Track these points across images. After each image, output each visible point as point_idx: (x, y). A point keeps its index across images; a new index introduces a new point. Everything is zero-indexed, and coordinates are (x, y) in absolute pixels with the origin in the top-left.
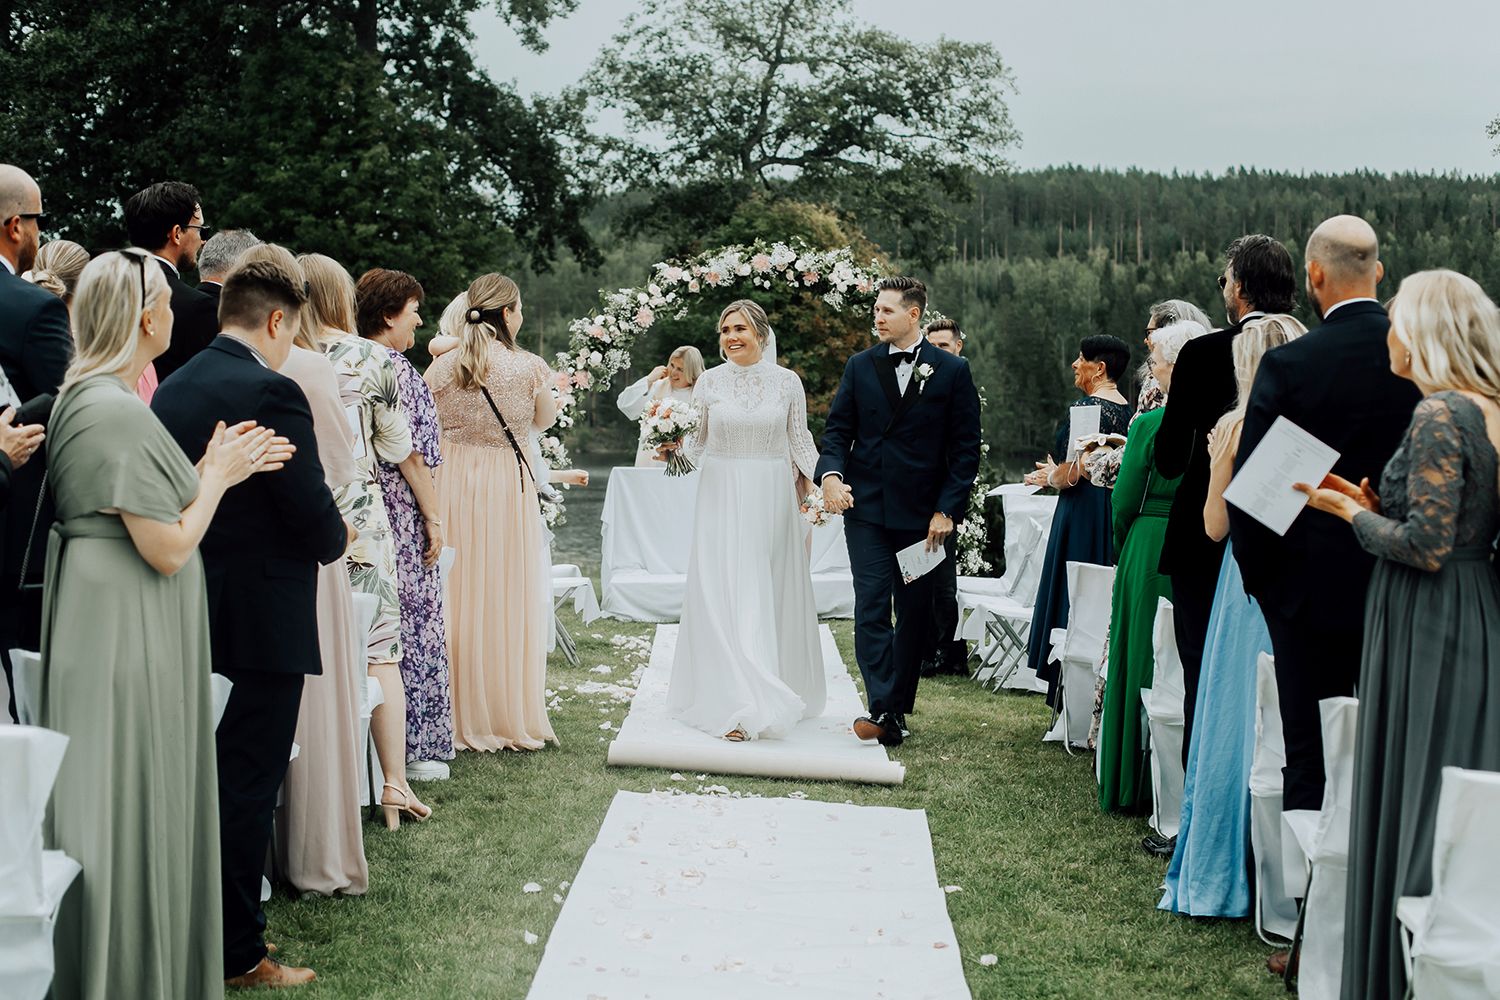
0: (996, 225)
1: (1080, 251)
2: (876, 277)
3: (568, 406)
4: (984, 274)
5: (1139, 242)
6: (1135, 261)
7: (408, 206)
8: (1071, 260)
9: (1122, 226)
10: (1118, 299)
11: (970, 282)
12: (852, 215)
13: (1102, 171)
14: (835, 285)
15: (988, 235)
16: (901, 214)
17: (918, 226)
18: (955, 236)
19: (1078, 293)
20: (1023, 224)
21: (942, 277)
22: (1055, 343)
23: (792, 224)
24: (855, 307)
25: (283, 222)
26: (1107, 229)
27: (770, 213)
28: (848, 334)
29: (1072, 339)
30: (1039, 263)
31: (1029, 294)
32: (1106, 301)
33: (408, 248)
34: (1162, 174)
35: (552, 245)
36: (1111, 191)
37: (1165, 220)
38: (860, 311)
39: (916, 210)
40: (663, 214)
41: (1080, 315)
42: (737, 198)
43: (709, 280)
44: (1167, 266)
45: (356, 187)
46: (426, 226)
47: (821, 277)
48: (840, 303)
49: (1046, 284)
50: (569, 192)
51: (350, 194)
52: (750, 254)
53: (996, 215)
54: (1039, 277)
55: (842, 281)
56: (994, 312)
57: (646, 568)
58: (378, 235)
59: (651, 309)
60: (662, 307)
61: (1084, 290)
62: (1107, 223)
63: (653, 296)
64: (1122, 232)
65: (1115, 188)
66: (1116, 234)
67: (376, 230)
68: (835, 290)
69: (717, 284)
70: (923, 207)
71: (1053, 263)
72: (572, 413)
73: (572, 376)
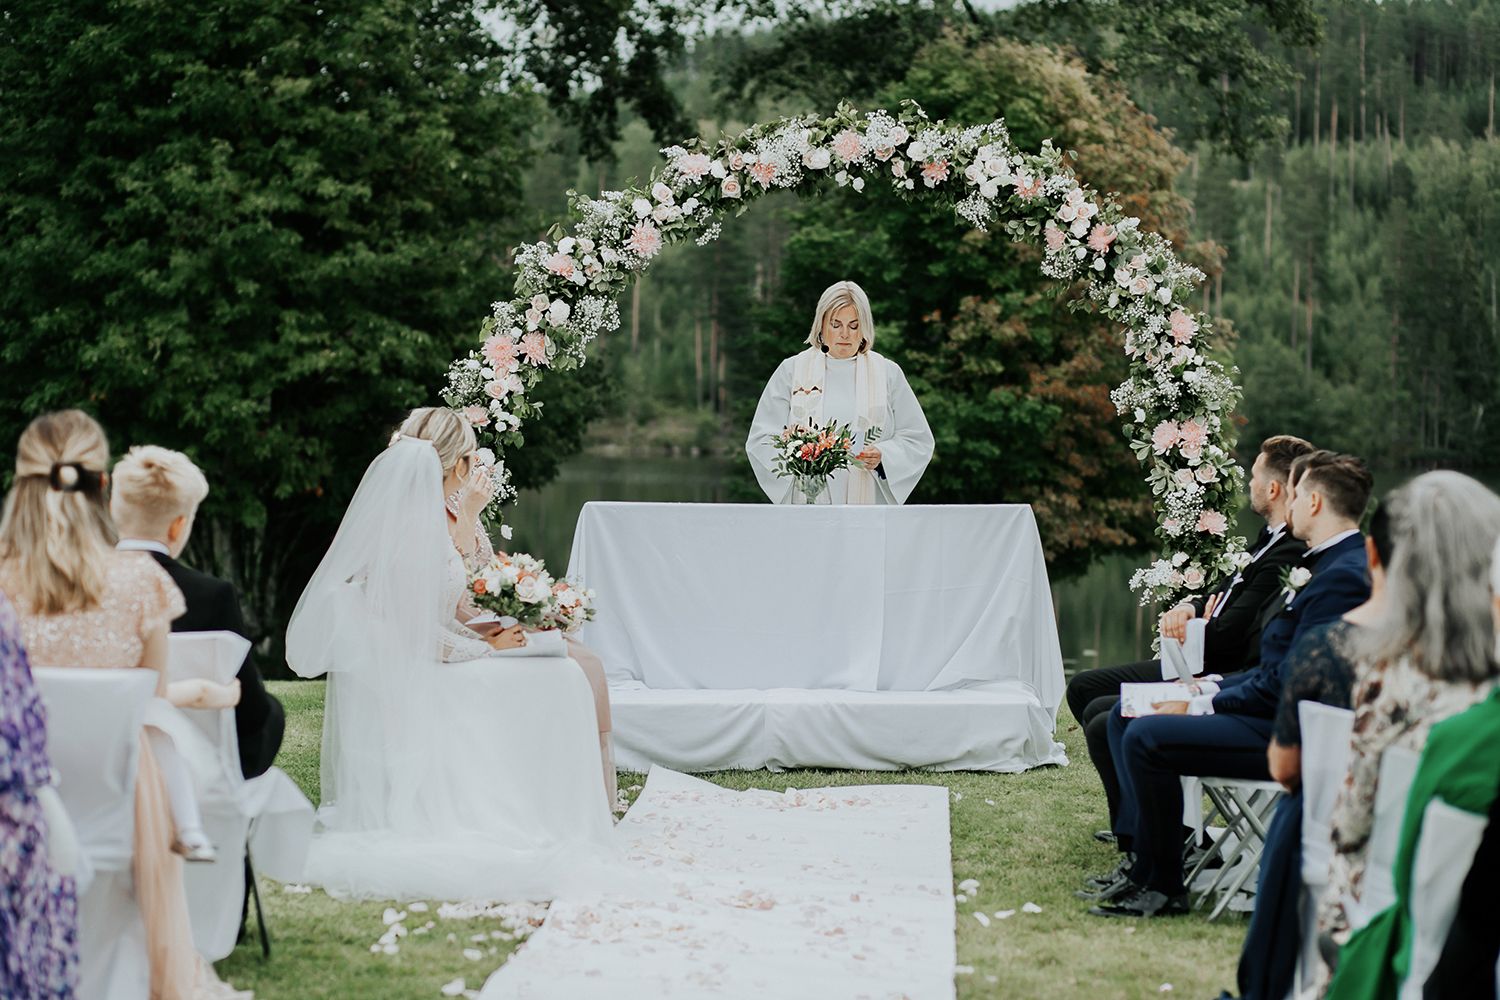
0: (1386, 85)
2: (1048, 171)
3: (510, 394)
4: (1365, 165)
7: (366, 49)
11: (1342, 176)
12: (1111, 65)
14: (977, 186)
15: (1371, 100)
16: (1196, 65)
17: (1224, 84)
18: (1317, 102)
20: (1429, 81)
21: (1294, 168)
22: (1481, 278)
23: (1010, 80)
24: (1013, 224)
25: (155, 75)
27: (970, 62)
30: (1455, 146)
33: (361, 117)
38: (1021, 232)
39: (1221, 57)
40: (796, 64)
42: (921, 37)
43: (757, 176)
45: (276, 16)
46: (388, 80)
47: (952, 172)
48: (984, 219)
49: (1466, 181)
50: (641, 25)
51: (266, 28)
52: (829, 131)
53: (1385, 67)
54: (1454, 169)
55: (990, 178)
56: (1381, 227)
57: (642, 679)
58: (315, 96)
59: (656, 226)
60: (675, 222)
63: (659, 203)
67: (309, 88)
68: (977, 195)
69: (770, 182)
70: (1232, 52)
71: (1478, 146)
72: (518, 407)
73: (518, 343)
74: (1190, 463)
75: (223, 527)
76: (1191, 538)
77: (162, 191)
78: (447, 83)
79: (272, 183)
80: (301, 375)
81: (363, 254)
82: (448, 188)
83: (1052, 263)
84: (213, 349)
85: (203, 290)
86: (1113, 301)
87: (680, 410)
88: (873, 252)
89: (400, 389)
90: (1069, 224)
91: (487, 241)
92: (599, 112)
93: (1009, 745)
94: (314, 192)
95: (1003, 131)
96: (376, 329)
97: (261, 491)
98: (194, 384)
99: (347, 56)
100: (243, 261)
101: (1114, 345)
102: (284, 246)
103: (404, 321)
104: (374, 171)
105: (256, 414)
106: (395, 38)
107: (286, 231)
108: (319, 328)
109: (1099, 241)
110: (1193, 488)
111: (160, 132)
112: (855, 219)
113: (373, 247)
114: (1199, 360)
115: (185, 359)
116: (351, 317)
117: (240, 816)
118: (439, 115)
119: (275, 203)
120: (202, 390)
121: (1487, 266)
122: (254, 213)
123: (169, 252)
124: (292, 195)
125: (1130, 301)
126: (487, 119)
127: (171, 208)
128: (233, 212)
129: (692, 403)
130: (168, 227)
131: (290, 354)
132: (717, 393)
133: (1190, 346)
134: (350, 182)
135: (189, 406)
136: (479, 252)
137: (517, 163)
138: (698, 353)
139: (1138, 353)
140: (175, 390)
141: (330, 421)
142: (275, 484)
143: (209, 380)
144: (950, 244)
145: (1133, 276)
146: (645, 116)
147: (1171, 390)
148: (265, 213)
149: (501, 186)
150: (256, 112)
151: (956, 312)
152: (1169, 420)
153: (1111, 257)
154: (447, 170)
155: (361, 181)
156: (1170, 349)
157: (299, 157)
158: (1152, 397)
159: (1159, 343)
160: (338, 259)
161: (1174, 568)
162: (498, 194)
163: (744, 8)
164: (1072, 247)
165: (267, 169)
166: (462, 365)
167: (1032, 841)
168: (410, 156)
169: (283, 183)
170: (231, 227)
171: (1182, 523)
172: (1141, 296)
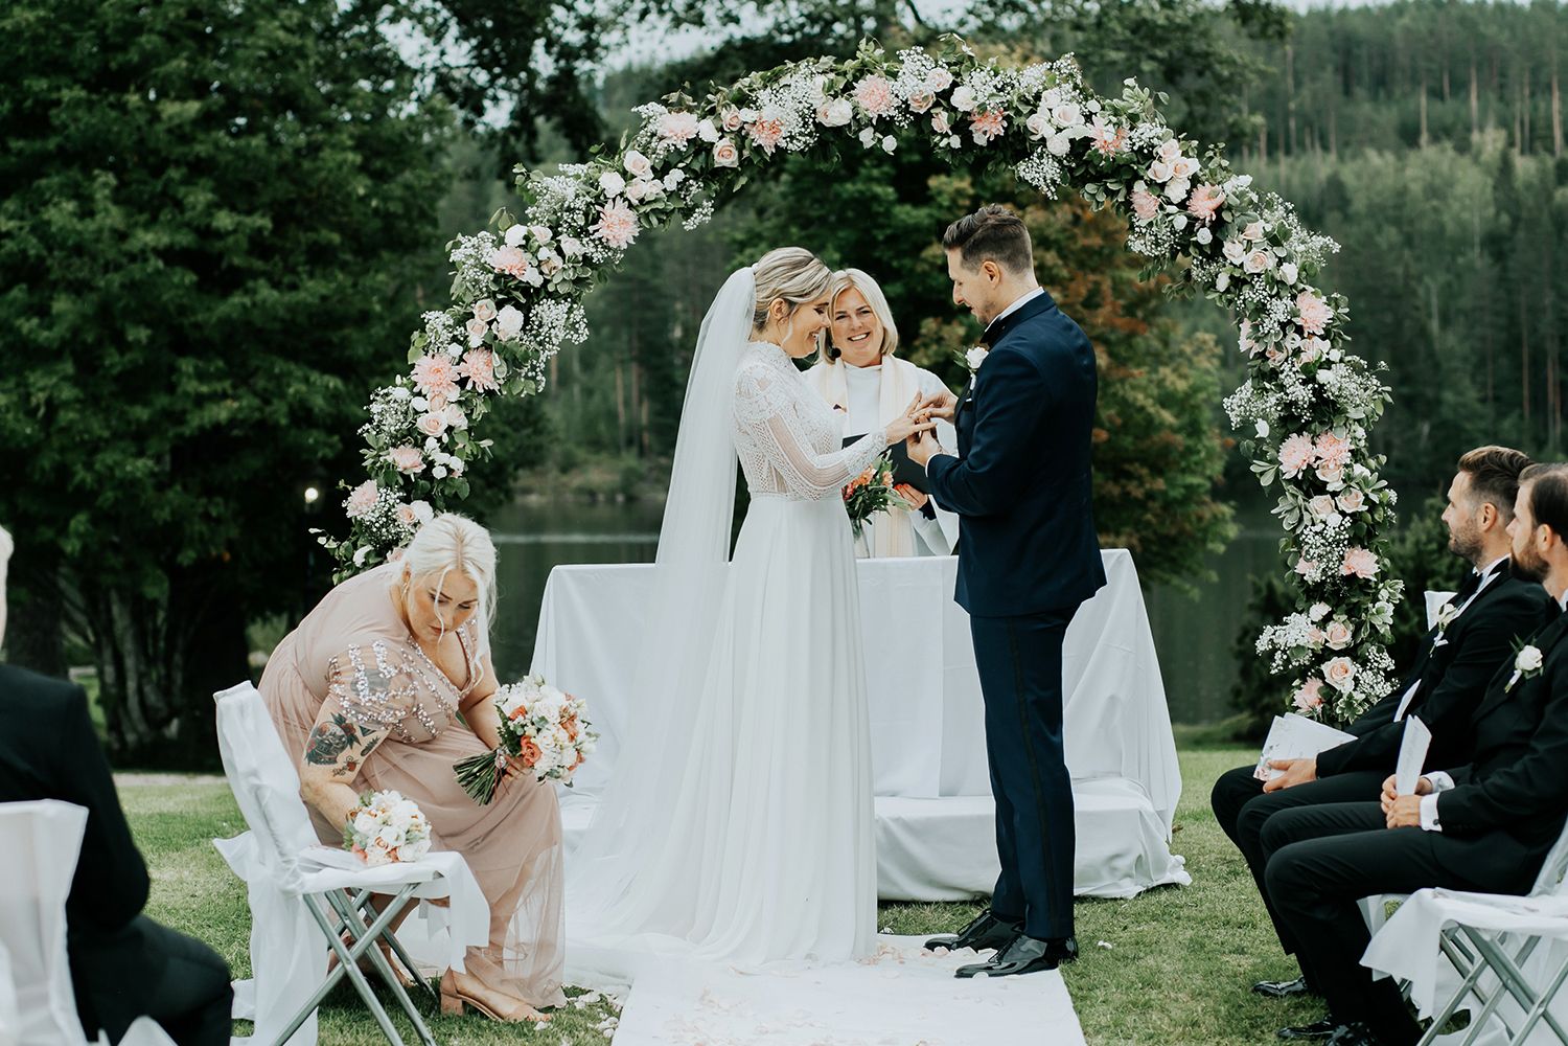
0: (1314, 97)
1: (1456, 134)
2: (1133, 118)
3: (450, 430)
5: (1556, 119)
6: (1550, 150)
8: (1443, 151)
9: (1527, 92)
10: (1524, 214)
14: (1043, 141)
15: (1300, 114)
16: (1161, 61)
17: (1190, 82)
19: (1456, 206)
20: (1360, 92)
22: (1421, 291)
24: (1090, 188)
25: (29, 103)
26: (1501, 98)
28: (1072, 279)
29: (1449, 285)
30: (1390, 157)
31: (1374, 211)
32: (1505, 219)
33: (258, 141)
35: (533, 135)
36: (1506, 34)
38: (1102, 198)
39: (1188, 52)
41: (1461, 244)
43: (759, 137)
45: (160, 33)
46: (286, 101)
47: (1010, 123)
48: (1054, 182)
49: (1402, 193)
50: (560, 37)
51: (149, 47)
52: (849, 76)
53: (1314, 79)
54: (1389, 181)
55: (1059, 130)
58: (207, 120)
59: (631, 206)
60: (655, 201)
61: (1467, 202)
62: (1502, 86)
63: (633, 177)
64: (1528, 101)
65: (1512, 28)
66: (1518, 105)
67: (200, 111)
68: (1043, 152)
69: (776, 146)
70: (1199, 46)
71: (1413, 157)
72: (461, 446)
73: (458, 364)
74: (1329, 488)
75: (122, 600)
76: (1334, 584)
77: (41, 230)
78: (351, 102)
79: (162, 218)
80: (201, 428)
81: (266, 292)
82: (357, 217)
83: (1142, 236)
84: (103, 404)
85: (90, 338)
86: (1223, 282)
87: (604, 456)
89: (311, 441)
90: (1163, 186)
91: (401, 275)
92: (518, 134)
93: (1116, 863)
94: (208, 226)
95: (1075, 68)
96: (282, 375)
97: (163, 558)
98: (83, 442)
99: (241, 76)
100: (133, 304)
102: (177, 287)
103: (314, 365)
104: (274, 201)
105: (152, 474)
106: (291, 53)
107: (178, 270)
108: (219, 376)
109: (1203, 206)
110: (1335, 520)
111: (38, 166)
113: (275, 285)
114: (1335, 355)
115: (72, 415)
116: (254, 363)
118: (344, 137)
119: (165, 240)
120: (94, 447)
121: (1427, 279)
122: (143, 251)
123: (51, 298)
124: (185, 230)
125: (1245, 282)
126: (396, 139)
127: (50, 250)
128: (120, 251)
129: (615, 449)
130: (48, 270)
131: (189, 405)
132: (641, 437)
133: (1323, 338)
134: (249, 213)
135: (79, 467)
136: (394, 285)
137: (432, 187)
138: (619, 397)
139: (1258, 348)
140: (62, 450)
141: (235, 478)
142: (177, 550)
143: (100, 438)
144: (907, 262)
145: (1247, 250)
146: (567, 136)
147: (1302, 394)
148: (155, 251)
149: (415, 213)
150: (141, 141)
151: (917, 335)
152: (1300, 434)
153: (1218, 226)
154: (355, 197)
155: (259, 213)
156: (1298, 342)
157: (191, 188)
158: (1278, 405)
159: (1285, 335)
160: (237, 299)
161: (1313, 623)
162: (411, 222)
163: (669, 16)
164: (1168, 215)
165: (156, 202)
166: (387, 395)
167: (1176, 1000)
168: (313, 182)
169: (174, 218)
170: (118, 268)
171: (1323, 566)
172: (1259, 275)
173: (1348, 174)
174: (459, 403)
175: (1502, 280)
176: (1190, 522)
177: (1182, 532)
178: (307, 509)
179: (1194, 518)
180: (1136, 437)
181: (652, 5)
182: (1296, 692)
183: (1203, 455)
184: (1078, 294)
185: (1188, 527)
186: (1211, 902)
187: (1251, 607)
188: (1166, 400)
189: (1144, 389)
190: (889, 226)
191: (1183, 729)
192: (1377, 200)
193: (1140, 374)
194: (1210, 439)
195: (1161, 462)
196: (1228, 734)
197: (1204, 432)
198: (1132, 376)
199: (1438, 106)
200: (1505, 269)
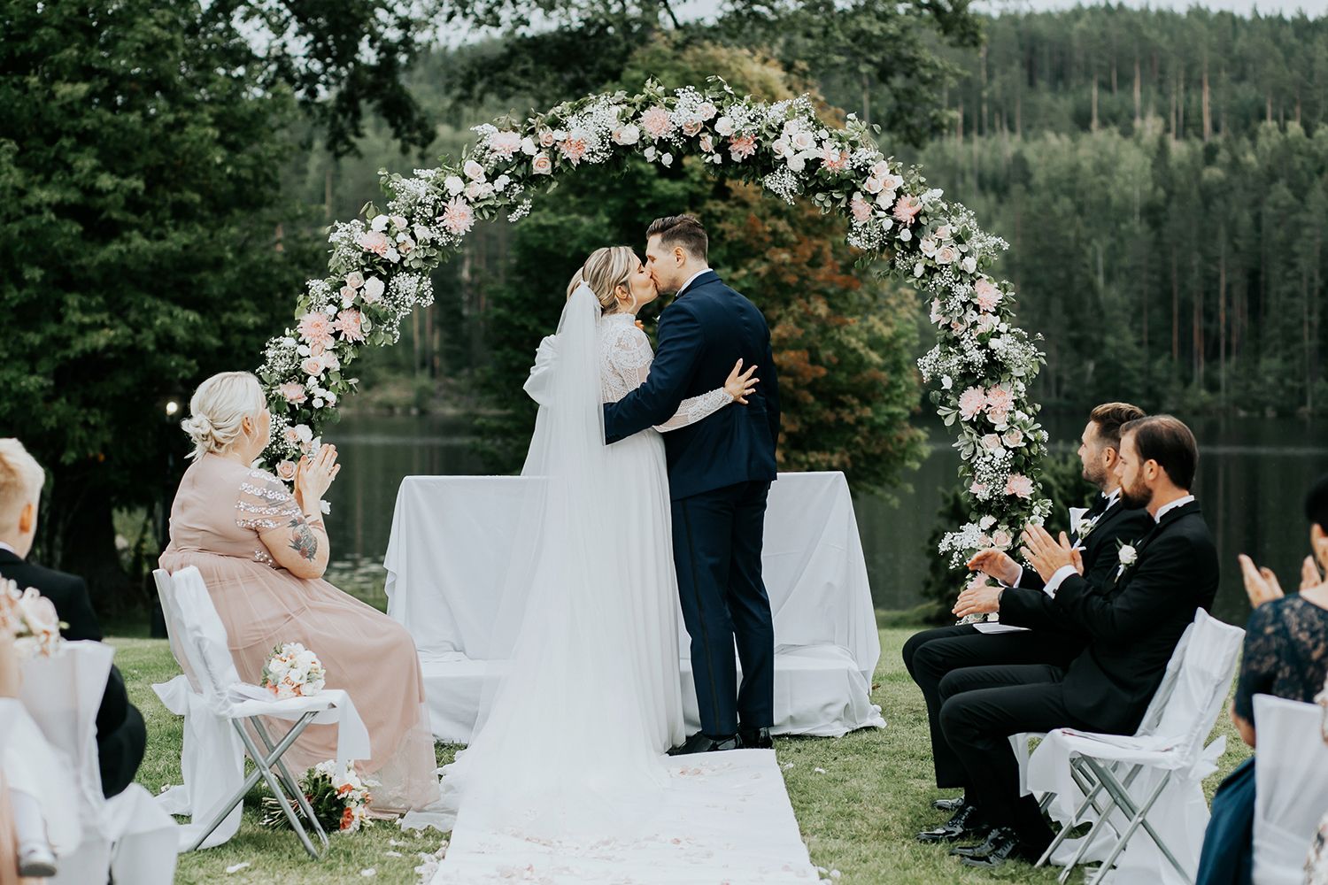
0: (1004, 87)
1: (1121, 121)
2: (854, 144)
3: (326, 371)
4: (987, 155)
5: (1206, 110)
6: (1200, 136)
7: (137, 56)
8: (1111, 134)
9: (1182, 86)
10: (1177, 189)
11: (967, 166)
12: (803, 65)
13: (1153, 8)
14: (784, 160)
15: (991, 101)
16: (875, 64)
17: (898, 82)
19: (1120, 181)
20: (1042, 84)
22: (1089, 251)
24: (820, 196)
26: (1160, 91)
27: (679, 63)
28: (799, 243)
29: (1113, 247)
30: (1065, 139)
31: (1052, 183)
32: (1161, 193)
33: (135, 117)
34: (1237, 14)
35: (357, 115)
36: (1166, 37)
37: (1241, 78)
38: (828, 204)
39: (898, 57)
40: (521, 67)
41: (1124, 213)
42: (632, 43)
43: (568, 152)
44: (1246, 142)
45: (56, 27)
46: (158, 83)
47: (760, 146)
48: (792, 191)
49: (1075, 169)
50: (381, 34)
51: (47, 38)
52: (638, 107)
53: (1004, 72)
54: (1064, 159)
55: (797, 152)
56: (1003, 209)
57: (463, 650)
58: (92, 99)
59: (468, 203)
60: (487, 199)
61: (1130, 177)
62: (1161, 82)
63: (471, 180)
64: (1182, 94)
65: (1171, 32)
66: (1174, 98)
67: (88, 91)
68: (784, 168)
69: (580, 159)
70: (908, 53)
71: (1085, 139)
72: (334, 383)
73: (333, 320)
74: (997, 429)
76: (999, 501)
78: (211, 87)
79: (54, 178)
80: (84, 352)
81: (138, 241)
82: (214, 181)
83: (858, 234)
84: (3, 330)
86: (919, 270)
87: (401, 376)
88: (596, 234)
89: (173, 364)
90: (875, 196)
91: (249, 229)
92: (344, 112)
93: (829, 710)
94: (93, 186)
95: (809, 105)
96: (150, 309)
97: (47, 457)
99: (120, 63)
100: (29, 249)
101: (812, 315)
102: (66, 235)
103: (176, 302)
104: (146, 167)
105: (42, 388)
106: (163, 46)
107: (68, 222)
108: (99, 309)
109: (905, 212)
110: (1000, 452)
112: (577, 205)
113: (146, 235)
114: (1004, 327)
116: (127, 299)
117: (103, 841)
118: (206, 115)
119: (57, 197)
121: (1094, 242)
122: (39, 206)
124: (73, 189)
125: (936, 270)
126: (248, 118)
128: (19, 205)
129: (411, 371)
131: (74, 333)
132: (433, 361)
133: (994, 314)
134: (124, 176)
137: (275, 157)
138: (416, 327)
139: (945, 321)
141: (110, 393)
142: (61, 450)
145: (938, 246)
147: (978, 357)
148: (49, 205)
149: (261, 179)
150: (39, 115)
152: (975, 386)
153: (916, 228)
154: (213, 165)
155: (135, 176)
156: (976, 317)
157: (79, 155)
158: (959, 365)
159: (965, 312)
160: (115, 246)
161: (982, 531)
162: (257, 186)
163: (472, 18)
164: (878, 219)
165: (50, 165)
166: (279, 343)
167: (873, 812)
168: (179, 152)
169: (64, 178)
170: (19, 218)
171: (991, 487)
172: (947, 266)
173: (1031, 152)
174: (334, 350)
175: (1158, 243)
176: (892, 444)
177: (884, 451)
178: (168, 419)
179: (895, 440)
180: (849, 373)
181: (458, 8)
182: (969, 583)
183: (903, 389)
184: (804, 256)
185: (890, 448)
186: (901, 740)
187: (941, 514)
188: (874, 344)
189: (856, 334)
190: (650, 196)
191: (883, 613)
192: (1054, 174)
193: (854, 322)
194: (910, 376)
195: (868, 394)
196: (919, 618)
197: (904, 370)
198: (847, 323)
199: (1107, 98)
200: (1160, 235)
